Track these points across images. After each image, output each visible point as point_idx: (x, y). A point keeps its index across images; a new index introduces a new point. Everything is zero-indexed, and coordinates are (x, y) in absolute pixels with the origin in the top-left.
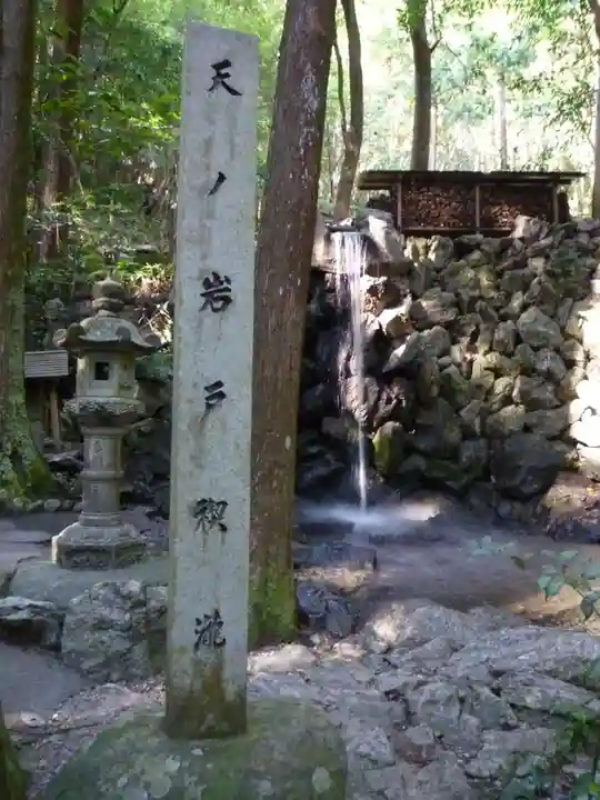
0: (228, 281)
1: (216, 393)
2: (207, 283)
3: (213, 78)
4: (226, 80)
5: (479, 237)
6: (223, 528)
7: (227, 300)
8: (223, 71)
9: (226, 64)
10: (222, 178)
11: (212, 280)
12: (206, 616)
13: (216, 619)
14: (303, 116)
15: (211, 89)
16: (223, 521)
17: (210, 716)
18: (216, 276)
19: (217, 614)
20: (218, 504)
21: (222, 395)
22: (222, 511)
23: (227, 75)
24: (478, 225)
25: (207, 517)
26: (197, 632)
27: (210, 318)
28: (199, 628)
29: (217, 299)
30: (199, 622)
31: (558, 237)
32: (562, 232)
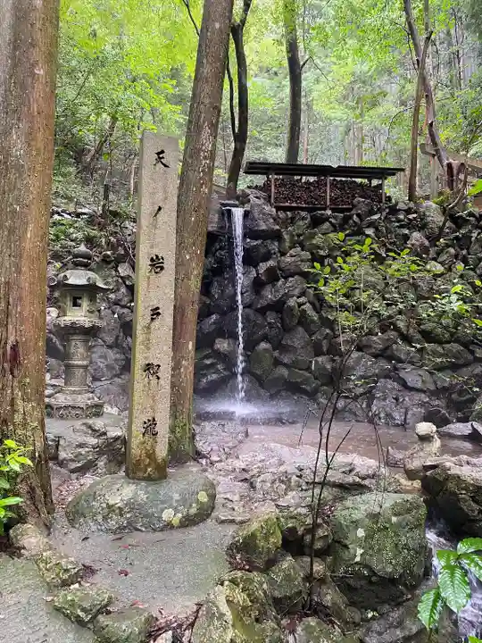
0: (163, 258)
1: (156, 313)
2: (152, 260)
3: (156, 159)
4: (162, 160)
5: (329, 212)
6: (158, 378)
7: (162, 268)
8: (161, 156)
9: (162, 152)
10: (160, 209)
11: (155, 258)
12: (149, 421)
13: (153, 422)
14: (202, 154)
15: (155, 165)
16: (158, 374)
17: (149, 469)
18: (157, 256)
19: (154, 420)
20: (156, 366)
21: (158, 314)
22: (158, 370)
23: (163, 158)
24: (328, 204)
25: (150, 372)
26: (144, 428)
27: (153, 276)
28: (145, 426)
29: (157, 267)
30: (145, 423)
31: (384, 214)
32: (387, 210)
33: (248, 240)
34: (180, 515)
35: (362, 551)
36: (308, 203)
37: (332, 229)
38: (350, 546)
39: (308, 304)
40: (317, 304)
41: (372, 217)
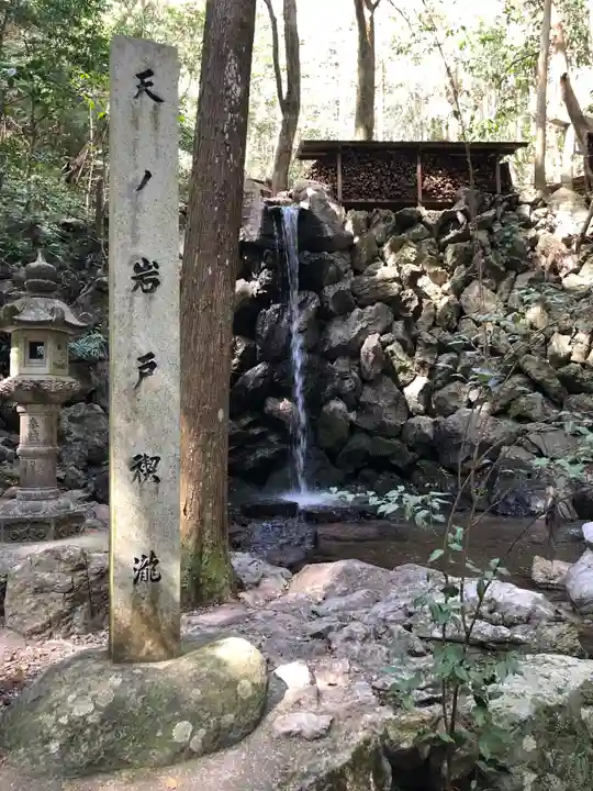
0: (156, 265)
1: (148, 363)
2: (137, 267)
3: (138, 87)
4: (149, 88)
5: (421, 209)
6: (157, 480)
7: (155, 282)
8: (146, 80)
9: (149, 73)
10: (148, 175)
11: (142, 265)
12: (143, 556)
13: (152, 558)
14: (227, 103)
15: (136, 97)
16: (156, 474)
17: (148, 643)
18: (145, 261)
19: (153, 555)
20: (152, 459)
21: (153, 365)
22: (155, 466)
23: (150, 84)
24: (420, 197)
25: (142, 471)
26: (135, 570)
27: (140, 297)
28: (138, 566)
29: (147, 282)
30: (137, 561)
31: (501, 210)
32: (505, 204)
33: (307, 253)
34: (202, 732)
35: (534, 776)
36: (391, 198)
37: (427, 232)
38: (512, 770)
39: (396, 343)
40: (410, 345)
41: (485, 214)
